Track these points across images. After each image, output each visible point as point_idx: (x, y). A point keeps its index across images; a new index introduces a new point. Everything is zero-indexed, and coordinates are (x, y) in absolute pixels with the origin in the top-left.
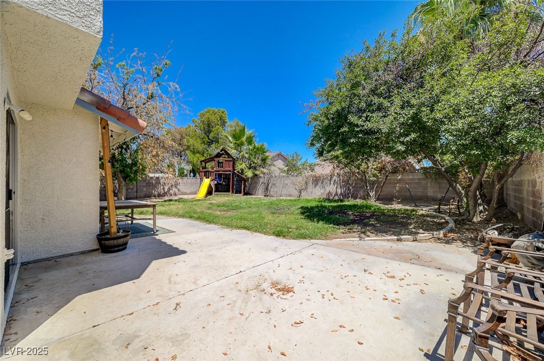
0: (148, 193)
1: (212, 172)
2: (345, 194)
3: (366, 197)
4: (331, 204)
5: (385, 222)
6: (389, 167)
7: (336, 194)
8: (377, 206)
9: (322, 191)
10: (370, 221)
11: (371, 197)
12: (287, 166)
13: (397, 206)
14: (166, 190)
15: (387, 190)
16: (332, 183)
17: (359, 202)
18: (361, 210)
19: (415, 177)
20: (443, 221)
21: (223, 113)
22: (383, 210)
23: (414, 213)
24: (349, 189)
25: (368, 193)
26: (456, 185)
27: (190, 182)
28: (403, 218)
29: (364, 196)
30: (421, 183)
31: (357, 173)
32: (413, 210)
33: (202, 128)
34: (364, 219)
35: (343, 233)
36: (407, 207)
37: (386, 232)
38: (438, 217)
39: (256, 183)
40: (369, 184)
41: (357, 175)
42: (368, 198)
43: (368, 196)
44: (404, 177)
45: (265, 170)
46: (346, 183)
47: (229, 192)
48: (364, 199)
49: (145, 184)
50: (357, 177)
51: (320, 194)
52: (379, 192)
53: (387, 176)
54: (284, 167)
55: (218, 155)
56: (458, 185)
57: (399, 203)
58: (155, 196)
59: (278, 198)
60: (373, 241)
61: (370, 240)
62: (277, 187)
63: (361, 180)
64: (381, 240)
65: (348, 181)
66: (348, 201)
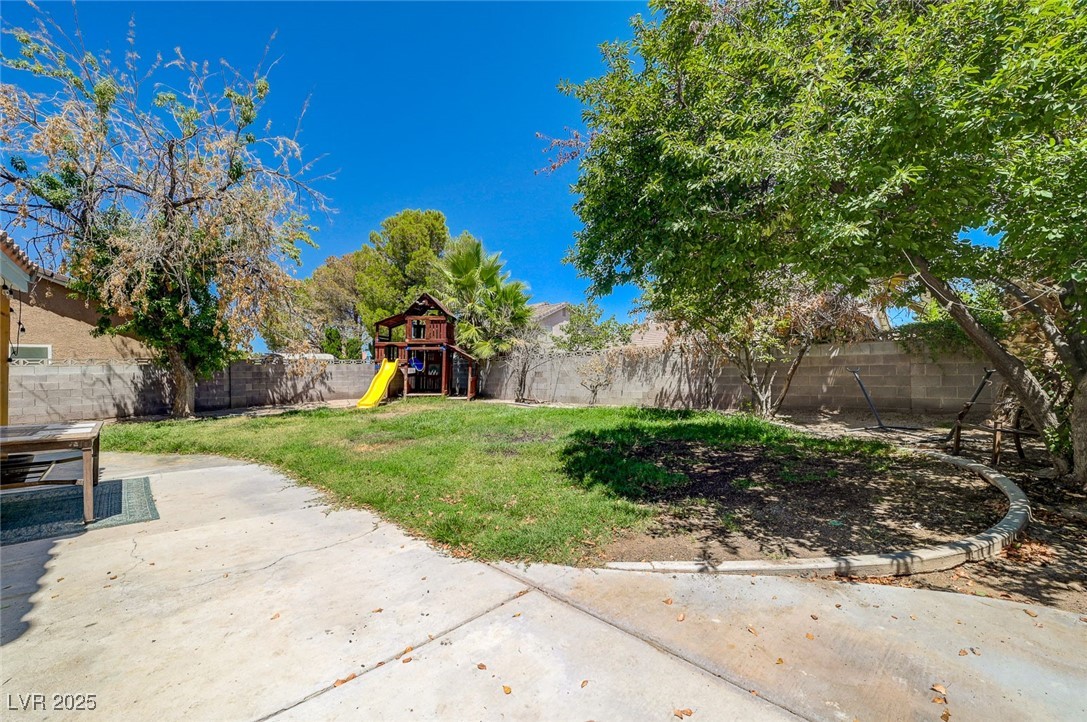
0: (257, 397)
1: (402, 348)
2: (700, 397)
3: (751, 404)
4: (657, 423)
5: (796, 486)
6: (809, 329)
7: (679, 397)
8: (776, 429)
9: (646, 389)
10: (750, 480)
11: (760, 403)
12: (568, 333)
13: (829, 429)
14: (300, 389)
15: (803, 385)
16: (669, 369)
17: (730, 416)
18: (733, 440)
19: (878, 353)
20: (980, 483)
21: (437, 219)
22: (793, 440)
23: (881, 452)
24: (708, 384)
25: (755, 393)
26: (1021, 372)
27: (356, 370)
28: (851, 471)
29: (745, 402)
30: (893, 367)
31: (728, 344)
32: (877, 445)
33: (390, 253)
34: (734, 474)
35: (654, 533)
36: (860, 434)
37: (795, 532)
38: (957, 469)
39: (501, 371)
40: (758, 371)
41: (727, 349)
42: (753, 407)
43: (753, 400)
44: (847, 354)
45: (520, 343)
46: (702, 369)
47: (440, 392)
48: (745, 408)
49: (249, 377)
50: (727, 355)
51: (641, 397)
52: (783, 391)
53: (803, 351)
54: (563, 334)
55: (415, 310)
56: (1028, 373)
57: (834, 419)
58: (273, 403)
59: (546, 405)
60: (747, 577)
61: (738, 572)
62: (545, 380)
63: (737, 361)
64: (775, 573)
65: (706, 363)
66: (704, 415)
